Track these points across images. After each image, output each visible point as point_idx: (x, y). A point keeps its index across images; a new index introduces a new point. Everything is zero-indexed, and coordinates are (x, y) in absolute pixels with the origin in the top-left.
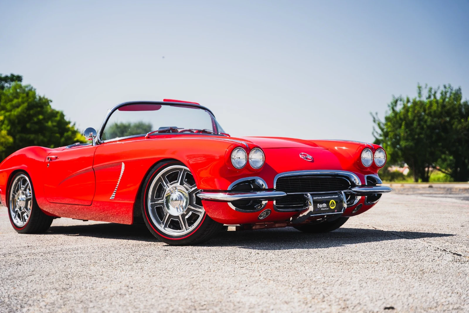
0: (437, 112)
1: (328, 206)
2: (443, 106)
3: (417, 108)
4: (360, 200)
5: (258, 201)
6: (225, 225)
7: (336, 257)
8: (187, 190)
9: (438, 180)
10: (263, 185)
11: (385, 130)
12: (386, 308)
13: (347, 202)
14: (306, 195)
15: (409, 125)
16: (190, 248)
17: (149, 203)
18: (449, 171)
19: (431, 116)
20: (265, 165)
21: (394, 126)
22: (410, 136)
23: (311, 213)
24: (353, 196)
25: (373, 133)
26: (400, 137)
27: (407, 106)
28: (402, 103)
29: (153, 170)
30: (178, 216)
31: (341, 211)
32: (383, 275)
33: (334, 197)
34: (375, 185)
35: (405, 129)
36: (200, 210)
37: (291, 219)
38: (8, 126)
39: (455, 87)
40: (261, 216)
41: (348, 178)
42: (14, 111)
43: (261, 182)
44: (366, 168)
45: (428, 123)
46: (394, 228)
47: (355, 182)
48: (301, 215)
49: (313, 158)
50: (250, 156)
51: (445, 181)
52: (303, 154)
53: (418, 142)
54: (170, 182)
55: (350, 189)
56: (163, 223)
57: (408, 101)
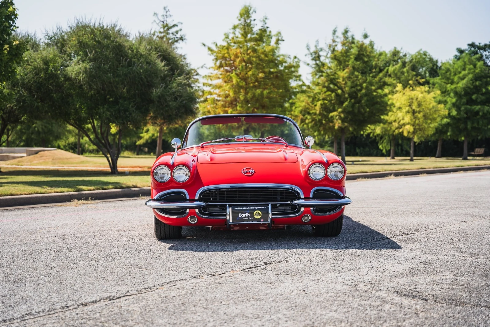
1: (252, 216)
4: (304, 212)
31: (268, 221)
33: (259, 208)
47: (300, 194)
55: (293, 201)
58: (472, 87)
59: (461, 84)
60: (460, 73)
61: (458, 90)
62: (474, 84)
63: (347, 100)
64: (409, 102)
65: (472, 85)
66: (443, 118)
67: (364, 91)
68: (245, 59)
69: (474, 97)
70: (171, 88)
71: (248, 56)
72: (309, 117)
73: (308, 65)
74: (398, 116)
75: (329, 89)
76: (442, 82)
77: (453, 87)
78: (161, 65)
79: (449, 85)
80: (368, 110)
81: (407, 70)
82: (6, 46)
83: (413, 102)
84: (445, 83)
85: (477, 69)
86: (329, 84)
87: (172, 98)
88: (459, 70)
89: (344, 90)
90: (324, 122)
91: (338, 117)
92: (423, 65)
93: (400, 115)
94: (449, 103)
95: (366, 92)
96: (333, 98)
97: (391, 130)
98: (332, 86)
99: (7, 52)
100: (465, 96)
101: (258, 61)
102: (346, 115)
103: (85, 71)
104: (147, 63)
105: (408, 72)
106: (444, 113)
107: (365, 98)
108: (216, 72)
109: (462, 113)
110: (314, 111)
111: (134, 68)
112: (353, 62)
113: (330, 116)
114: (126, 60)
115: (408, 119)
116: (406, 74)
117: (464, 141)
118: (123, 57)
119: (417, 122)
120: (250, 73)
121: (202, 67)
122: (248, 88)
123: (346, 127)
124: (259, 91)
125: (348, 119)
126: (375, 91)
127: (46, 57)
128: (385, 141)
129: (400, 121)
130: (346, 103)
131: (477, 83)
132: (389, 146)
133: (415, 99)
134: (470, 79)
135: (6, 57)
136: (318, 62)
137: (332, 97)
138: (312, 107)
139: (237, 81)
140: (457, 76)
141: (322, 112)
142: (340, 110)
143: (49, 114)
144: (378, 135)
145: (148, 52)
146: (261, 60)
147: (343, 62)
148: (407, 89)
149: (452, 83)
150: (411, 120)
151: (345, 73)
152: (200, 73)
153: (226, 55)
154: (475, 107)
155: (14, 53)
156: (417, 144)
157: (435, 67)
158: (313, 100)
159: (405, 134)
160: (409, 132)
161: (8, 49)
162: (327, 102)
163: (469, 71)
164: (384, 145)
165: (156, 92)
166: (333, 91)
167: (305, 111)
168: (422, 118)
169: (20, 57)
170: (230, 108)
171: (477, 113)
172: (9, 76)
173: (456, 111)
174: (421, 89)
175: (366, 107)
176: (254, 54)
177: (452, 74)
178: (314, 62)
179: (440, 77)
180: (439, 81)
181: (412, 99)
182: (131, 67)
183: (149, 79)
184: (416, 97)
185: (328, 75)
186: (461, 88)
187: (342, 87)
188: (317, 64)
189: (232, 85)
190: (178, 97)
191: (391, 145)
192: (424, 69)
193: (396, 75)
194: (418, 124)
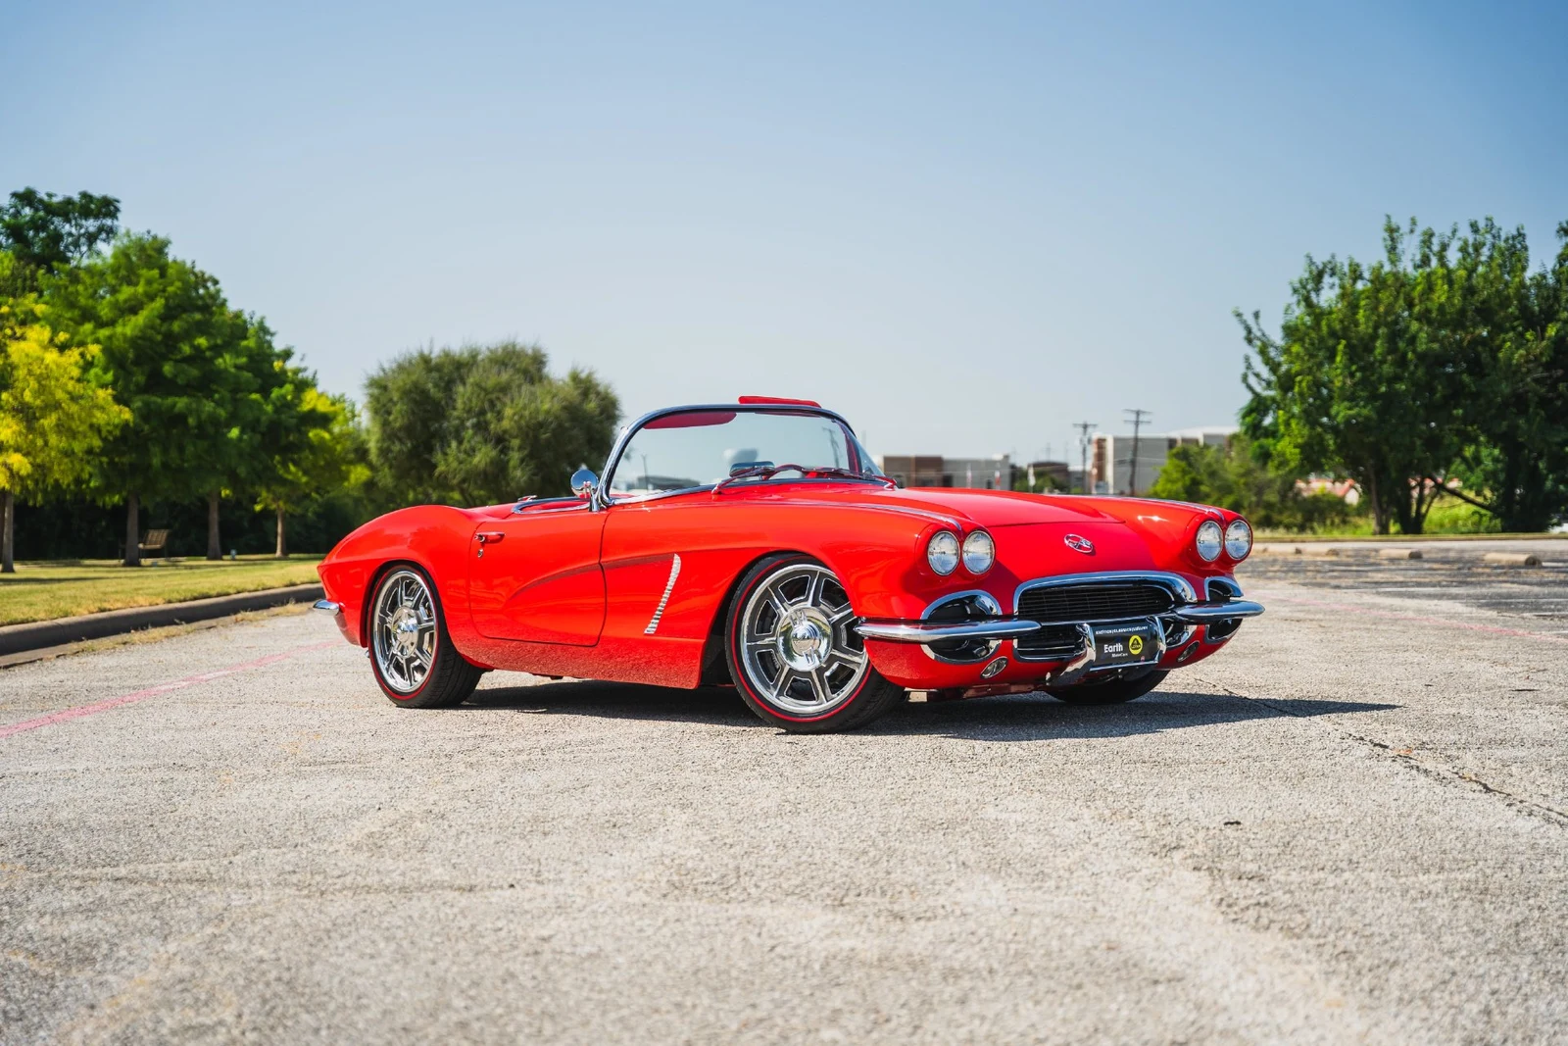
0: (1448, 309)
1: (1126, 648)
2: (1470, 291)
3: (1385, 296)
4: (1195, 635)
5: (982, 641)
6: (907, 689)
7: (1146, 753)
8: (828, 616)
9: (1454, 528)
10: (991, 609)
11: (1284, 368)
12: (1226, 824)
13: (1167, 638)
14: (1081, 626)
15: (1359, 351)
16: (836, 739)
17: (744, 644)
18: (1485, 498)
19: (1430, 322)
20: (997, 567)
21: (1312, 356)
22: (1365, 386)
23: (1090, 663)
24: (1179, 626)
25: (1245, 378)
26: (1330, 390)
27: (1353, 293)
28: (1336, 280)
29: (751, 573)
30: (810, 673)
31: (1153, 659)
32: (1232, 781)
33: (1138, 629)
34: (1227, 601)
35: (1346, 367)
36: (856, 659)
37: (1048, 676)
38: (106, 370)
39: (1508, 229)
40: (986, 672)
41: (1169, 585)
42: (124, 325)
43: (987, 601)
44: (1208, 564)
45: (1421, 347)
46: (1273, 692)
47: (1183, 594)
48: (1069, 669)
49: (1093, 546)
50: (965, 548)
51: (1476, 530)
52: (1073, 538)
53: (1388, 404)
54: (790, 600)
55: (1173, 611)
56: (775, 686)
57: (1356, 275)
58: (158, 337)
59: (129, 328)
60: (115, 290)
61: (119, 345)
62: (164, 328)
65: (159, 332)
69: (166, 370)
77: (104, 333)
79: (88, 327)
85: (170, 283)
88: (111, 279)
100: (138, 365)
115: (10, 432)
119: (40, 442)
131: (174, 326)
134: (155, 313)
154: (173, 399)
159: (4, 482)
160: (15, 476)
163: (147, 288)
174: (41, 335)
186: (127, 340)
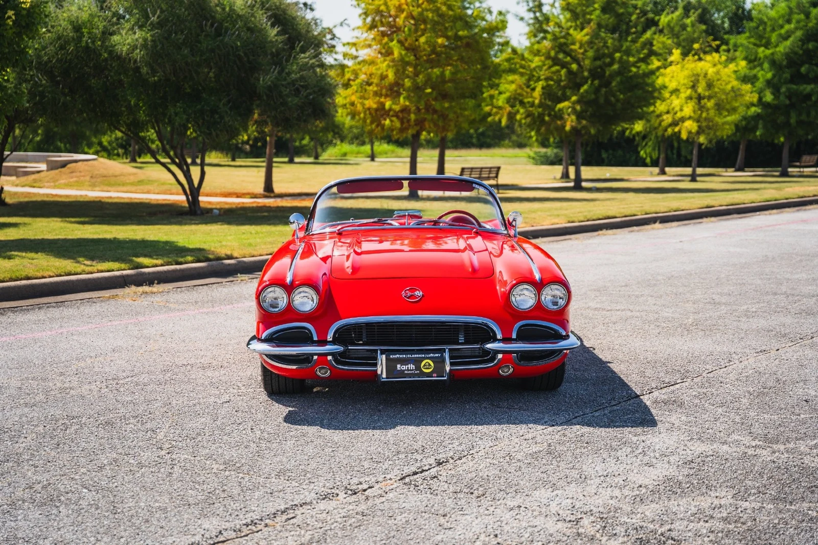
1: (418, 368)
4: (502, 360)
23: (381, 376)
31: (443, 376)
33: (431, 355)
38: (769, 71)
41: (488, 326)
42: (781, 46)
47: (496, 332)
58: (801, 52)
59: (783, 47)
60: (782, 27)
61: (777, 57)
62: (805, 47)
63: (586, 82)
64: (692, 81)
65: (801, 49)
66: (748, 108)
67: (616, 67)
68: (415, 13)
69: (803, 70)
70: (289, 74)
71: (420, 9)
72: (522, 111)
73: (522, 19)
74: (673, 105)
75: (556, 61)
76: (749, 43)
77: (768, 52)
78: (273, 32)
79: (762, 49)
80: (622, 96)
81: (692, 22)
82: (11, 13)
83: (698, 81)
84: (755, 44)
85: (811, 22)
86: (557, 53)
87: (291, 90)
88: (781, 22)
89: (582, 64)
90: (547, 118)
91: (570, 110)
92: (719, 7)
93: (676, 102)
94: (761, 80)
95: (619, 68)
96: (563, 78)
97: (661, 128)
98: (561, 56)
99: (11, 23)
100: (788, 68)
101: (436, 18)
102: (584, 107)
103: (144, 46)
104: (249, 29)
105: (693, 25)
106: (751, 100)
107: (618, 79)
108: (365, 35)
109: (782, 98)
110: (530, 100)
111: (226, 39)
112: (598, 16)
113: (557, 109)
114: (212, 25)
115: (688, 110)
116: (689, 29)
117: (783, 143)
118: (207, 20)
119: (704, 115)
120: (422, 40)
121: (341, 24)
122: (419, 65)
123: (584, 127)
124: (437, 71)
125: (588, 113)
126: (634, 64)
127: (77, 17)
128: (650, 143)
129: (676, 113)
130: (585, 87)
131: (811, 46)
132: (657, 152)
133: (702, 75)
134: (798, 39)
135: (11, 32)
136: (538, 14)
137: (561, 76)
138: (527, 93)
139: (401, 54)
140: (776, 33)
141: (543, 101)
142: (574, 98)
143: (85, 115)
144: (638, 133)
145: (250, 11)
146: (441, 16)
147: (581, 16)
148: (690, 57)
149: (766, 46)
150: (694, 112)
151: (585, 36)
152: (338, 35)
153: (383, 8)
154: (805, 86)
155: (24, 24)
156: (703, 147)
157: (740, 11)
158: (529, 80)
159: (684, 136)
160: (690, 132)
161: (14, 17)
162: (552, 83)
163: (797, 25)
164: (648, 150)
165: (265, 80)
166: (564, 65)
167: (515, 99)
168: (713, 108)
169: (35, 29)
170: (388, 99)
171: (808, 96)
172: (17, 60)
173: (773, 93)
174: (714, 58)
175: (618, 93)
176: (429, 5)
177: (768, 29)
178: (532, 15)
179: (747, 34)
180: (745, 42)
181: (698, 75)
182: (221, 38)
183: (251, 58)
184: (704, 71)
185: (555, 38)
186: (782, 54)
187: (579, 58)
188: (536, 18)
189: (393, 60)
190: (301, 89)
191: (659, 150)
192: (722, 14)
193: (672, 29)
194: (706, 119)
